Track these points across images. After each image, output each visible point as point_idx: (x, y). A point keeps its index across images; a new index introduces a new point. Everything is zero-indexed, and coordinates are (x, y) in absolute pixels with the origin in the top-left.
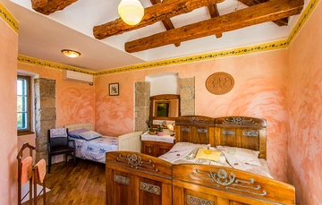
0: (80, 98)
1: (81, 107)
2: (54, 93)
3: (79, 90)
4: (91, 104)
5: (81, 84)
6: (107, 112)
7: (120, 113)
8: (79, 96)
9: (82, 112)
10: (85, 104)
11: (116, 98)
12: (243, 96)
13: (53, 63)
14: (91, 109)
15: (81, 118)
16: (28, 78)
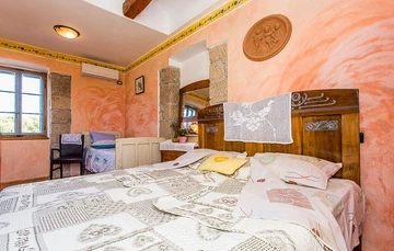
0: (103, 100)
1: (105, 110)
2: (70, 92)
3: (101, 89)
4: (119, 108)
5: (105, 82)
6: (135, 117)
7: (146, 117)
8: (103, 97)
9: (106, 117)
10: (110, 108)
11: (142, 97)
12: (310, 52)
13: (66, 55)
14: (120, 114)
15: (105, 124)
16: (43, 75)
